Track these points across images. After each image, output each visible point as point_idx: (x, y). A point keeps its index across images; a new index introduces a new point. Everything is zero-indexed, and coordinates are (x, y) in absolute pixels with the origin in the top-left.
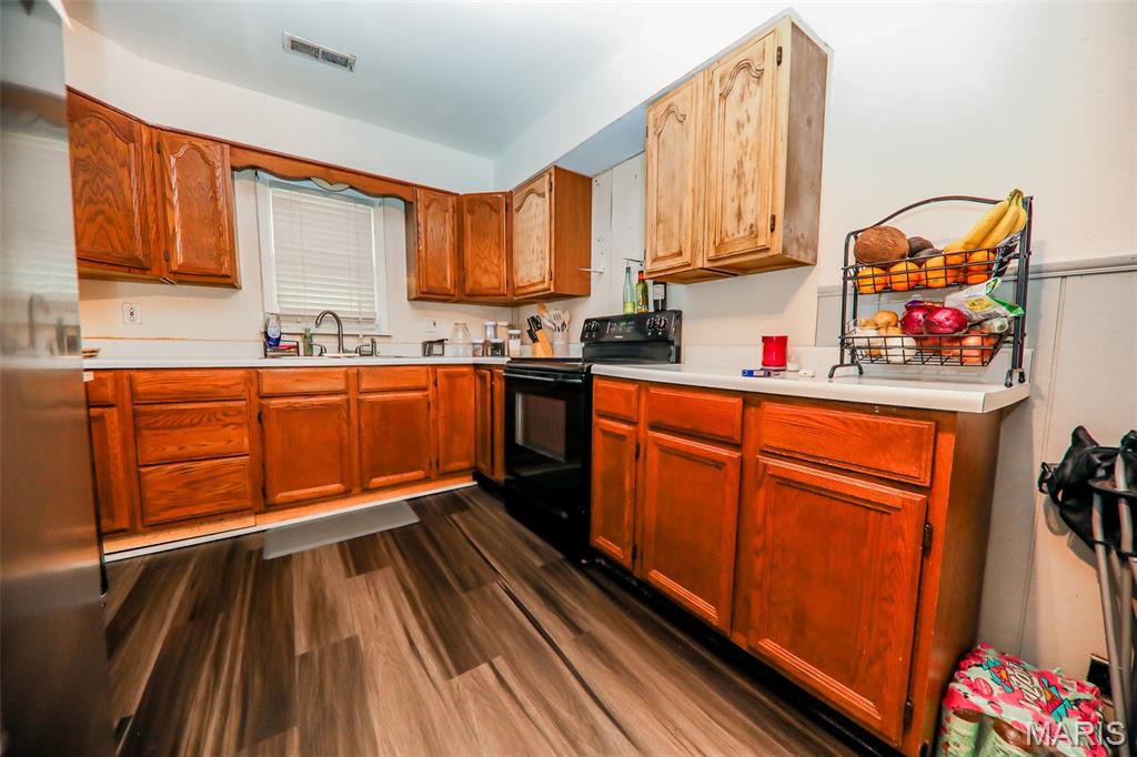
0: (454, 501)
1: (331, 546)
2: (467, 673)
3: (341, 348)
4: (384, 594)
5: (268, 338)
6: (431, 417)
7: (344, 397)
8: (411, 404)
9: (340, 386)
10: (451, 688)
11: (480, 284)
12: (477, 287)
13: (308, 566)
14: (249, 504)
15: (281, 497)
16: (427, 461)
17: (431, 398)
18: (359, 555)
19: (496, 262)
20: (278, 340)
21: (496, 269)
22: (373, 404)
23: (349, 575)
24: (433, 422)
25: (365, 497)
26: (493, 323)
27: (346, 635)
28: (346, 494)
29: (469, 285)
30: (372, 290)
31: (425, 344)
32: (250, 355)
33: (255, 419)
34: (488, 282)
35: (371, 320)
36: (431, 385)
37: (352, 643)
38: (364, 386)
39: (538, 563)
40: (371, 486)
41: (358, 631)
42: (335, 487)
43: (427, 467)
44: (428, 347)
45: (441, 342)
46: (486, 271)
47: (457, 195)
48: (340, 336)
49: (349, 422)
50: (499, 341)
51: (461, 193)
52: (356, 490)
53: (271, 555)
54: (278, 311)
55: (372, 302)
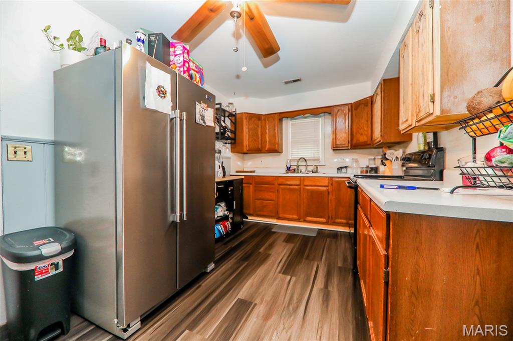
0: (335, 235)
1: (286, 233)
2: (283, 275)
3: (306, 170)
4: (286, 249)
5: (287, 167)
6: (330, 198)
7: (299, 187)
8: (321, 193)
9: (298, 183)
11: (359, 141)
12: (358, 142)
13: (277, 236)
14: (274, 215)
15: (281, 215)
16: (327, 215)
17: (330, 191)
18: (290, 238)
19: (366, 129)
20: (290, 167)
21: (366, 133)
22: (308, 190)
23: (283, 242)
24: (331, 200)
25: (304, 223)
26: (373, 157)
27: (270, 253)
28: (298, 220)
29: (355, 141)
30: (319, 148)
31: (338, 169)
32: (280, 172)
33: (276, 192)
34: (363, 139)
35: (318, 159)
36: (330, 185)
37: (269, 255)
38: (305, 184)
39: (340, 264)
40: (306, 219)
41: (273, 254)
42: (295, 217)
43: (327, 218)
44: (340, 169)
45: (346, 167)
46: (362, 134)
47: (351, 104)
48: (307, 166)
49: (300, 196)
50: (374, 166)
51: (352, 102)
52: (302, 220)
53: (273, 230)
54: (291, 158)
55: (319, 153)
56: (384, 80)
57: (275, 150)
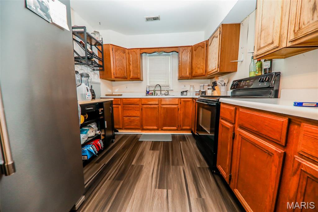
0: (183, 138)
1: (151, 141)
2: (160, 190)
3: (161, 94)
4: (154, 157)
5: (147, 92)
6: (179, 113)
7: (158, 106)
8: (174, 109)
9: (157, 103)
10: (154, 191)
11: (197, 73)
12: (196, 74)
13: (145, 144)
14: (139, 128)
15: (145, 127)
16: (177, 125)
17: (179, 107)
18: (155, 146)
19: (202, 64)
20: (149, 92)
21: (202, 67)
22: (164, 108)
23: (150, 150)
24: (180, 114)
25: (161, 131)
26: (203, 85)
27: (142, 164)
28: (157, 130)
29: (194, 73)
30: (169, 78)
31: (181, 93)
32: (143, 95)
33: (141, 110)
34: (200, 71)
35: (168, 86)
36: (179, 104)
37: (142, 166)
38: (162, 103)
40: (163, 129)
41: (144, 164)
42: (155, 127)
43: (177, 127)
44: (182, 93)
45: (186, 91)
46: (199, 68)
47: (191, 46)
48: (161, 90)
49: (158, 112)
50: (204, 90)
51: (193, 45)
52: (160, 129)
53: (140, 140)
54: (149, 85)
55: (169, 81)
56: (222, 24)
57: (138, 78)
